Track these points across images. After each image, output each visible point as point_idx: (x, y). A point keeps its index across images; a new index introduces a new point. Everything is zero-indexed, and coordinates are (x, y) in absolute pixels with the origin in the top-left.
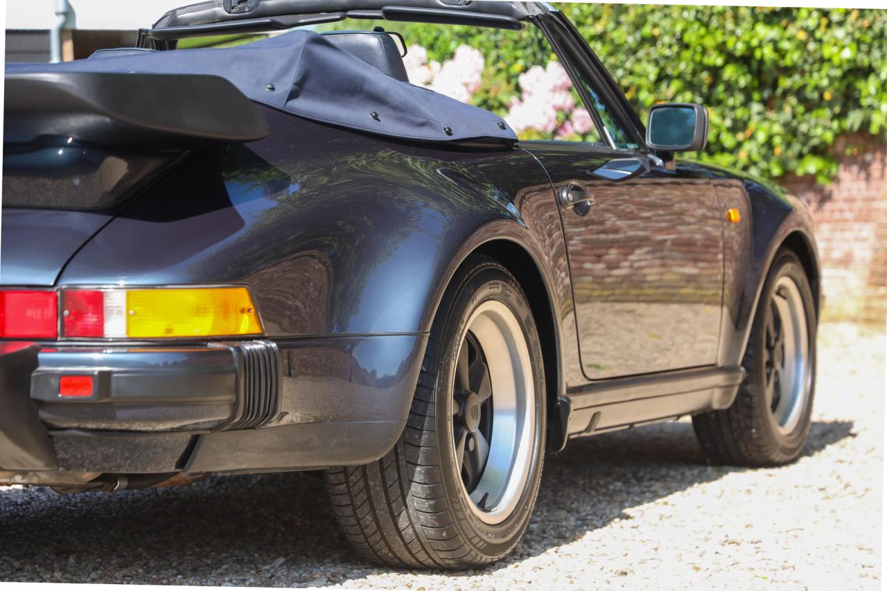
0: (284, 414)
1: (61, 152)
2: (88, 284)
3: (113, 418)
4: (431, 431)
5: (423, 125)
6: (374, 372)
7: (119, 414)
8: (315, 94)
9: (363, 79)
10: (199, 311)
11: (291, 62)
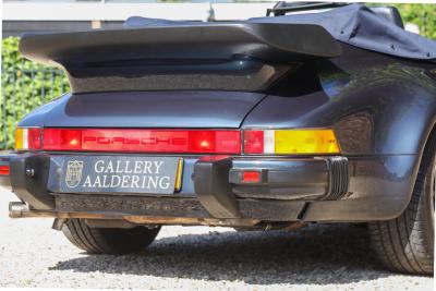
0: (351, 193)
1: (241, 63)
2: (256, 127)
3: (268, 193)
4: (422, 204)
5: (415, 51)
6: (395, 174)
7: (272, 191)
8: (363, 35)
9: (386, 28)
10: (309, 141)
11: (352, 19)
